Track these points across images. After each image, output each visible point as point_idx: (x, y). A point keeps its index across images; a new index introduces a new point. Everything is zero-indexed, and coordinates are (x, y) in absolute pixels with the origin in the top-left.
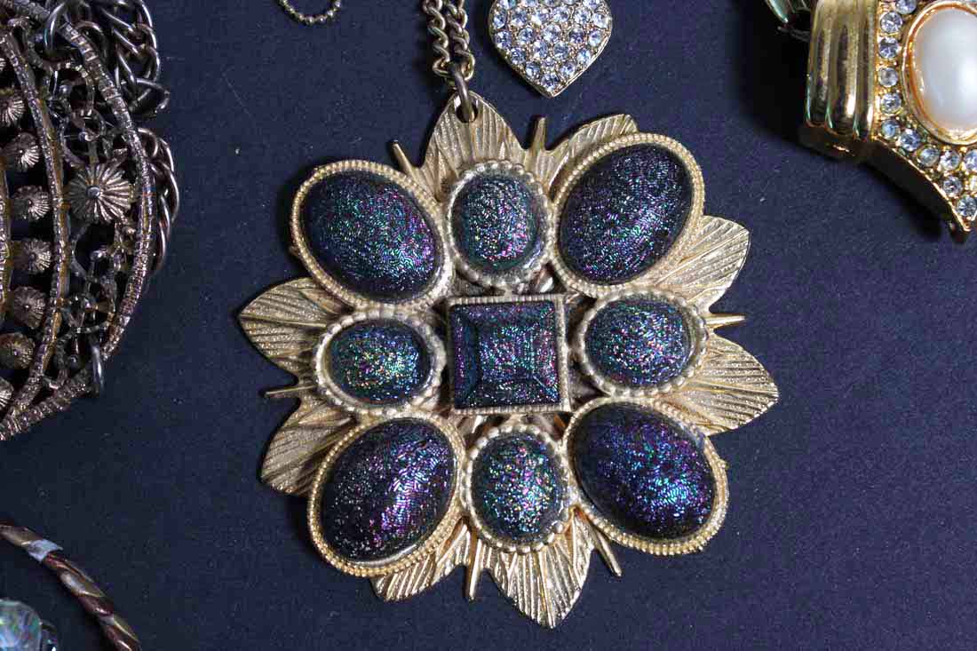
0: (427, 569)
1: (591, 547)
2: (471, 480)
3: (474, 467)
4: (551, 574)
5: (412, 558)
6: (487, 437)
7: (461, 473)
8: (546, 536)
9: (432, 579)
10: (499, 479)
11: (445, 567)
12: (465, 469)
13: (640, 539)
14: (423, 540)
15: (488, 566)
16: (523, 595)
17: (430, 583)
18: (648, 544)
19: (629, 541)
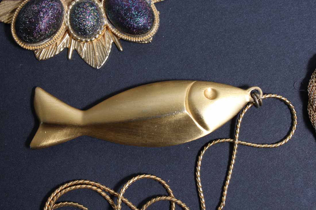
0: (54, 49)
1: (112, 41)
2: (69, 16)
3: (70, 12)
4: (98, 50)
5: (48, 43)
6: (75, 1)
7: (66, 14)
8: (95, 35)
9: (56, 52)
10: (78, 13)
11: (61, 48)
12: (67, 12)
13: (128, 36)
14: (52, 37)
15: (76, 48)
16: (88, 57)
17: (55, 54)
18: (131, 37)
19: (125, 37)
